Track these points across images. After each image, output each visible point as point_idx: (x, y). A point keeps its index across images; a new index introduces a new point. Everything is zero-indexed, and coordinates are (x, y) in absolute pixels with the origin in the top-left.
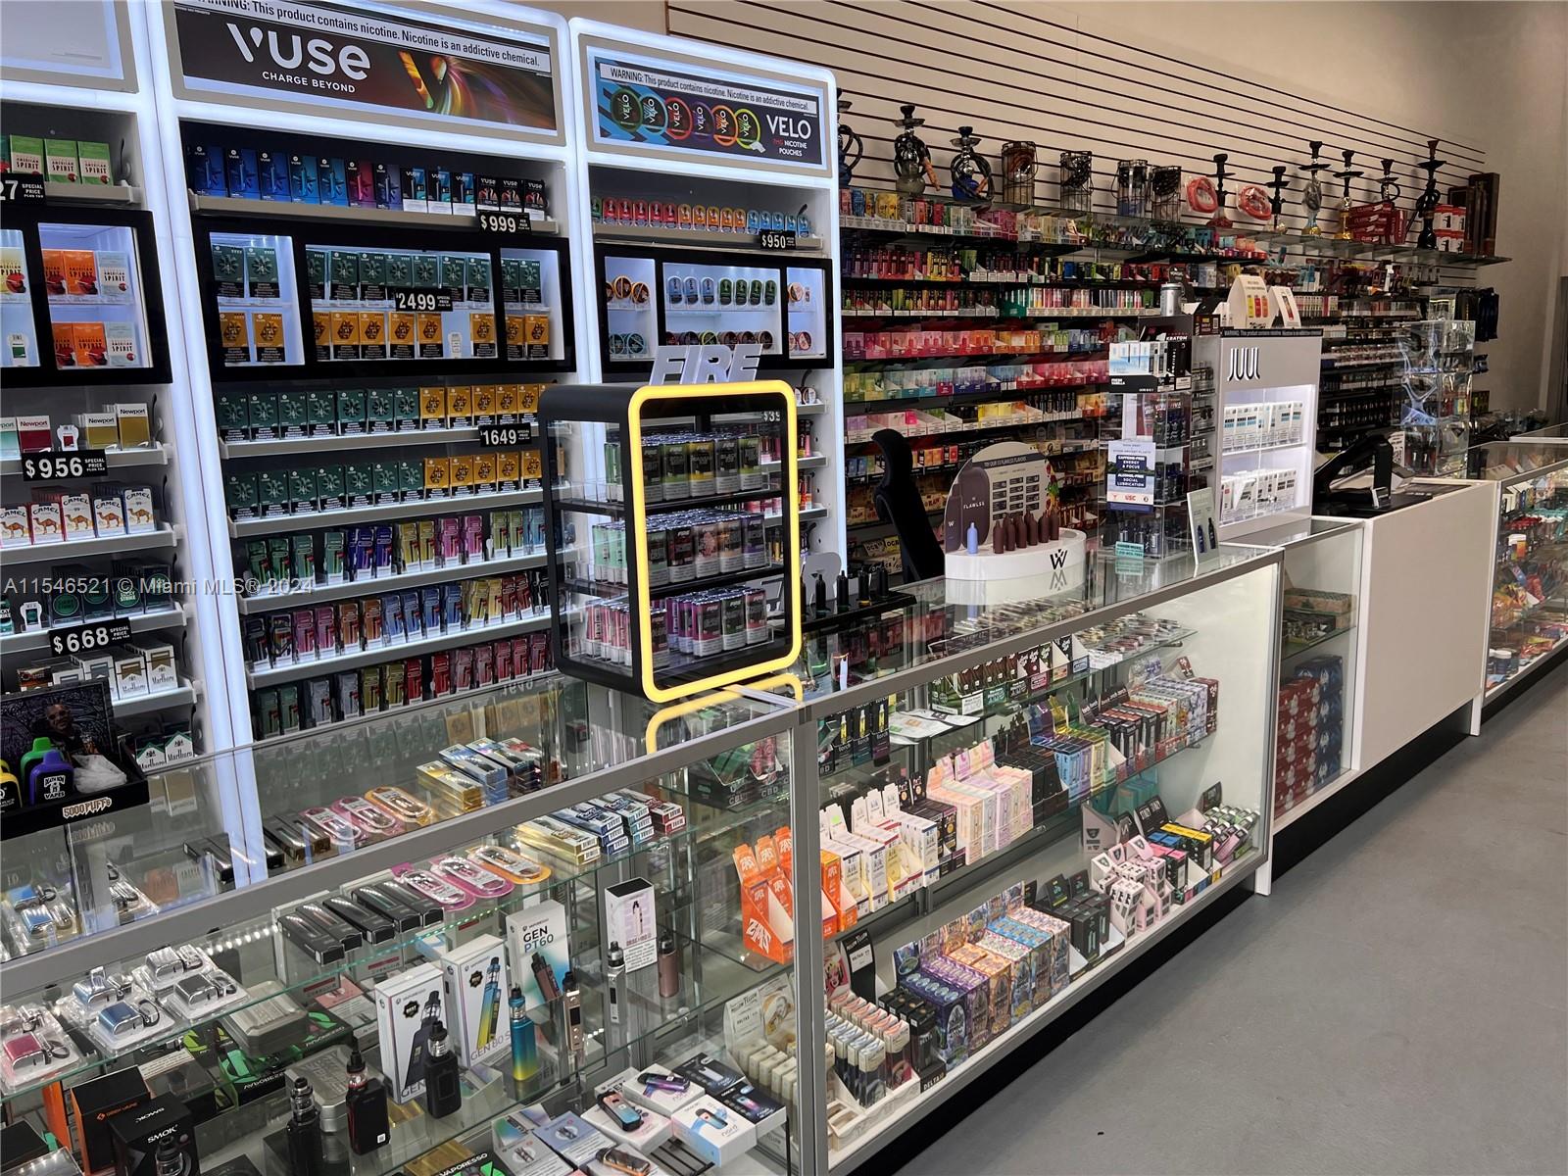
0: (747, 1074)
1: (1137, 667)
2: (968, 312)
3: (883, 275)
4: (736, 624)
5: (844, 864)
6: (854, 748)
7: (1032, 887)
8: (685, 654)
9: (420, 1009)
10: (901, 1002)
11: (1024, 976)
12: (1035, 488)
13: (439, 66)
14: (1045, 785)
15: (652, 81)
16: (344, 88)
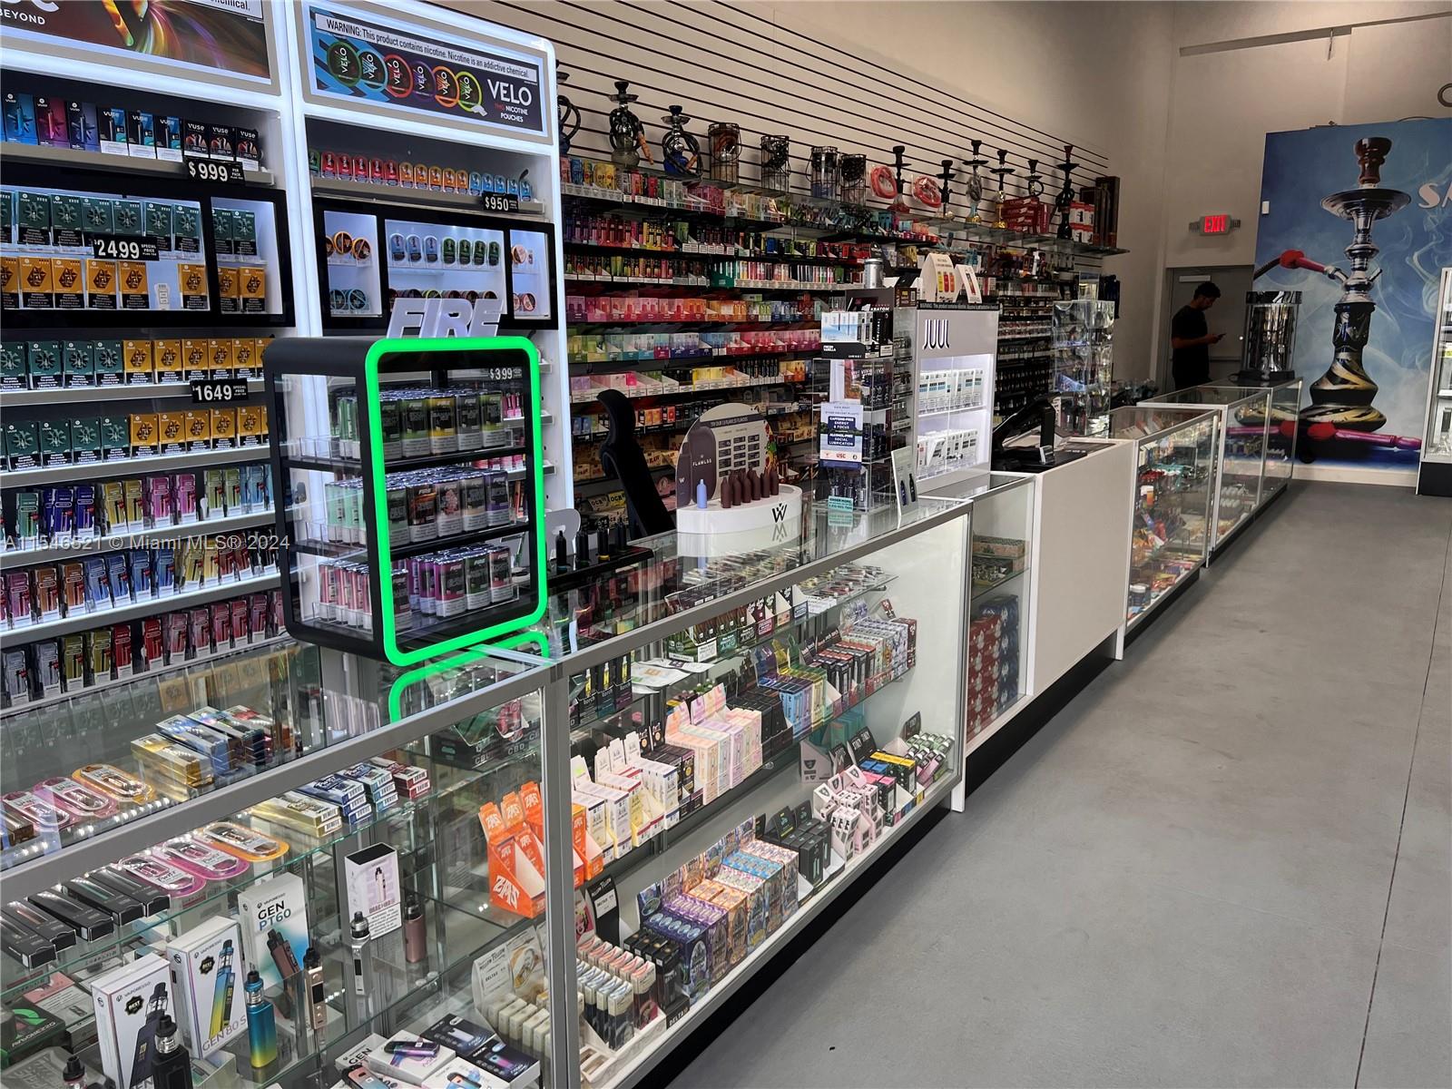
0: (497, 1030)
1: (847, 610)
2: (681, 281)
3: (602, 242)
4: (480, 583)
5: (590, 815)
6: (598, 700)
7: (762, 819)
8: (427, 615)
9: (144, 1004)
10: (643, 943)
11: (759, 905)
12: (756, 446)
13: (140, 3)
14: (773, 723)
15: (371, 36)
16: (33, 19)
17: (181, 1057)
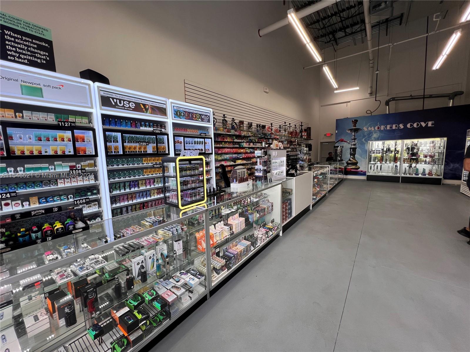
0: (198, 271)
1: (261, 201)
2: (234, 146)
3: (221, 140)
4: (195, 196)
5: (214, 235)
6: (216, 216)
7: (245, 237)
8: (187, 201)
9: (140, 264)
10: (223, 257)
11: (244, 251)
12: (245, 173)
13: (147, 106)
14: (247, 220)
15: (183, 109)
16: (130, 109)
17: (145, 272)
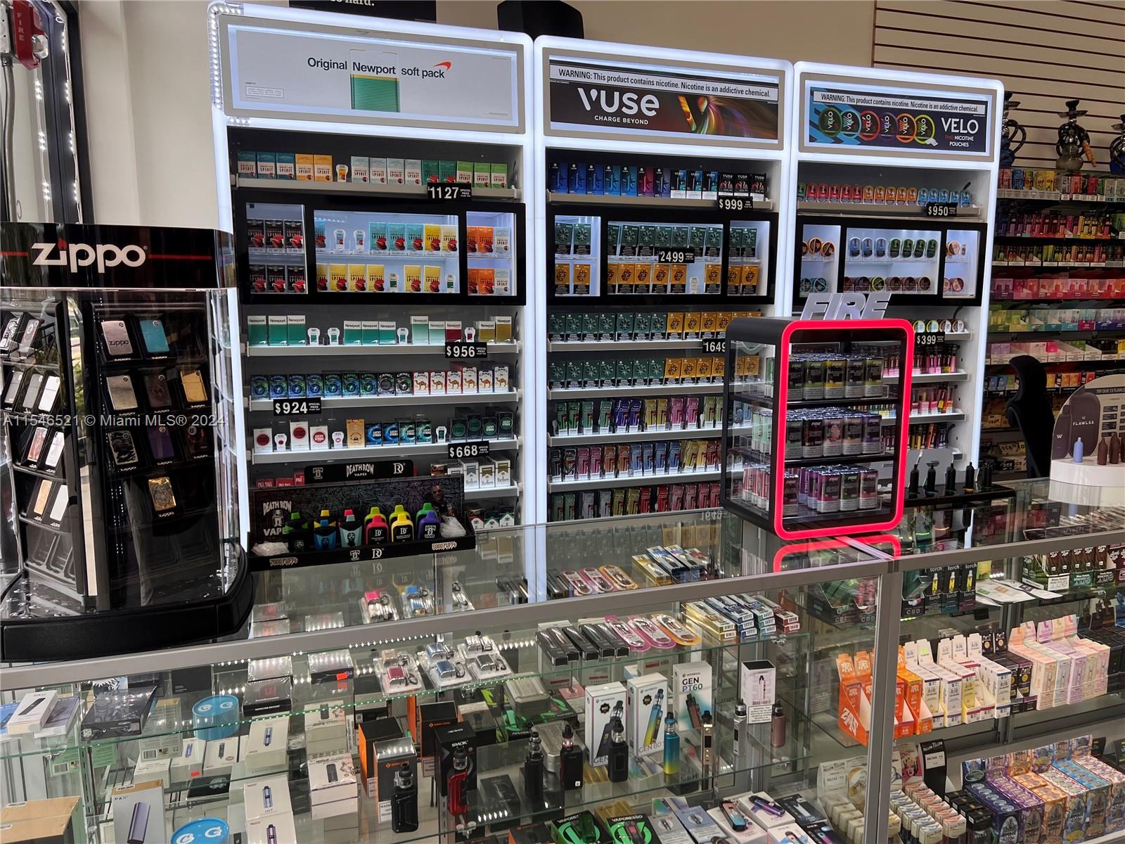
4: (852, 493)
5: (925, 685)
6: (942, 600)
8: (811, 509)
9: (611, 709)
10: (962, 801)
15: (852, 100)
16: (642, 122)
17: (624, 747)
